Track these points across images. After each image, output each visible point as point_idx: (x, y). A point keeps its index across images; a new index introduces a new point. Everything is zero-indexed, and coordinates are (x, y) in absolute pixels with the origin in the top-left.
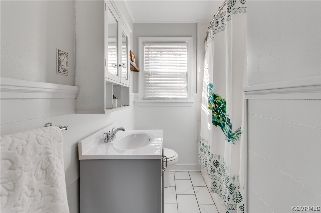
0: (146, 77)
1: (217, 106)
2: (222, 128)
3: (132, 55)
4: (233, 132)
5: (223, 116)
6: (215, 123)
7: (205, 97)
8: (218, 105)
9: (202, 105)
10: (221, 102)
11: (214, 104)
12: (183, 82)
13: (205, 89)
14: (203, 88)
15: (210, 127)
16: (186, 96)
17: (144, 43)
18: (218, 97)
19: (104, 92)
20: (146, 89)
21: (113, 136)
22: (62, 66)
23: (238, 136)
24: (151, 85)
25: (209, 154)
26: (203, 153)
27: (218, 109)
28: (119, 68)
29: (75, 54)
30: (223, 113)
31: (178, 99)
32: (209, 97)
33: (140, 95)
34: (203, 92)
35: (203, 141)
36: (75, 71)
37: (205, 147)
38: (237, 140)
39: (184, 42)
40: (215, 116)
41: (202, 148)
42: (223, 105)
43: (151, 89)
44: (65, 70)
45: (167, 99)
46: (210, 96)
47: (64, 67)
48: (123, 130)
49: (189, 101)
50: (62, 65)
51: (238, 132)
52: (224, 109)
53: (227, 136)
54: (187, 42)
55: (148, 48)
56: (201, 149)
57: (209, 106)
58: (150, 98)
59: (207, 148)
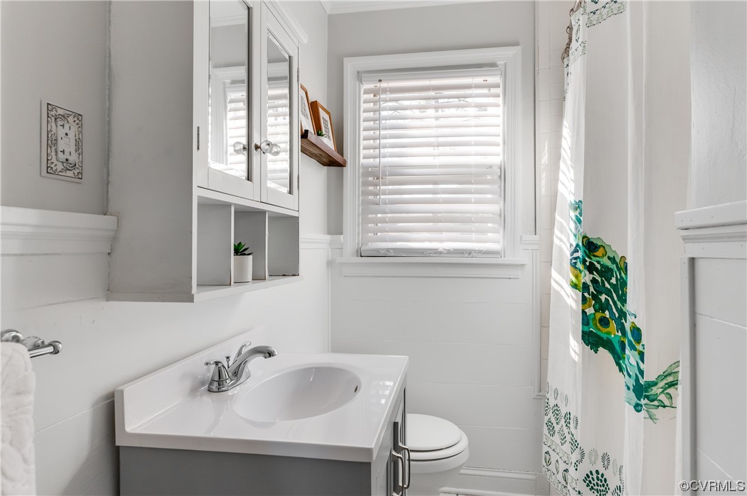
0: (366, 184)
1: (600, 280)
2: (618, 358)
3: (323, 114)
4: (650, 376)
5: (620, 317)
6: (592, 340)
7: (564, 247)
8: (601, 276)
9: (554, 274)
10: (614, 267)
11: (587, 273)
12: (489, 196)
13: (561, 220)
14: (557, 217)
15: (577, 351)
16: (498, 242)
17: (360, 76)
18: (601, 249)
19: (191, 233)
20: (366, 221)
21: (237, 374)
22: (60, 154)
23: (669, 391)
24: (382, 207)
25: (575, 444)
26: (557, 438)
27: (603, 289)
28: (256, 156)
29: (109, 117)
30: (619, 304)
31: (470, 253)
32: (573, 248)
33: (350, 239)
34: (556, 232)
35: (556, 399)
36: (108, 168)
37: (563, 420)
38: (664, 407)
39: (493, 65)
40: (592, 317)
41: (553, 420)
42: (621, 277)
43: (383, 221)
44: (69, 166)
45: (436, 252)
46: (577, 245)
47: (67, 156)
48: (270, 354)
49: (508, 259)
50: (60, 149)
51: (670, 379)
52: (623, 291)
53: (632, 388)
54: (503, 62)
55: (376, 92)
56: (549, 424)
57: (574, 279)
58: (378, 250)
59: (568, 424)
